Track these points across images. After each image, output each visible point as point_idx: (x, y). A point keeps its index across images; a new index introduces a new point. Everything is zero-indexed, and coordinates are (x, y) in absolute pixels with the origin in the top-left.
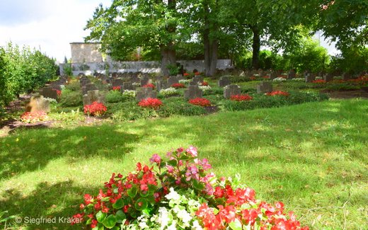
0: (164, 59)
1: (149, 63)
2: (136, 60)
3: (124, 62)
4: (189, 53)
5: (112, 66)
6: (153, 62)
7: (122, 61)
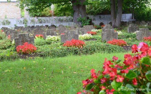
0: (76, 13)
1: (61, 18)
2: (50, 16)
3: (40, 18)
4: (96, 9)
5: (29, 21)
6: (65, 17)
7: (38, 16)
